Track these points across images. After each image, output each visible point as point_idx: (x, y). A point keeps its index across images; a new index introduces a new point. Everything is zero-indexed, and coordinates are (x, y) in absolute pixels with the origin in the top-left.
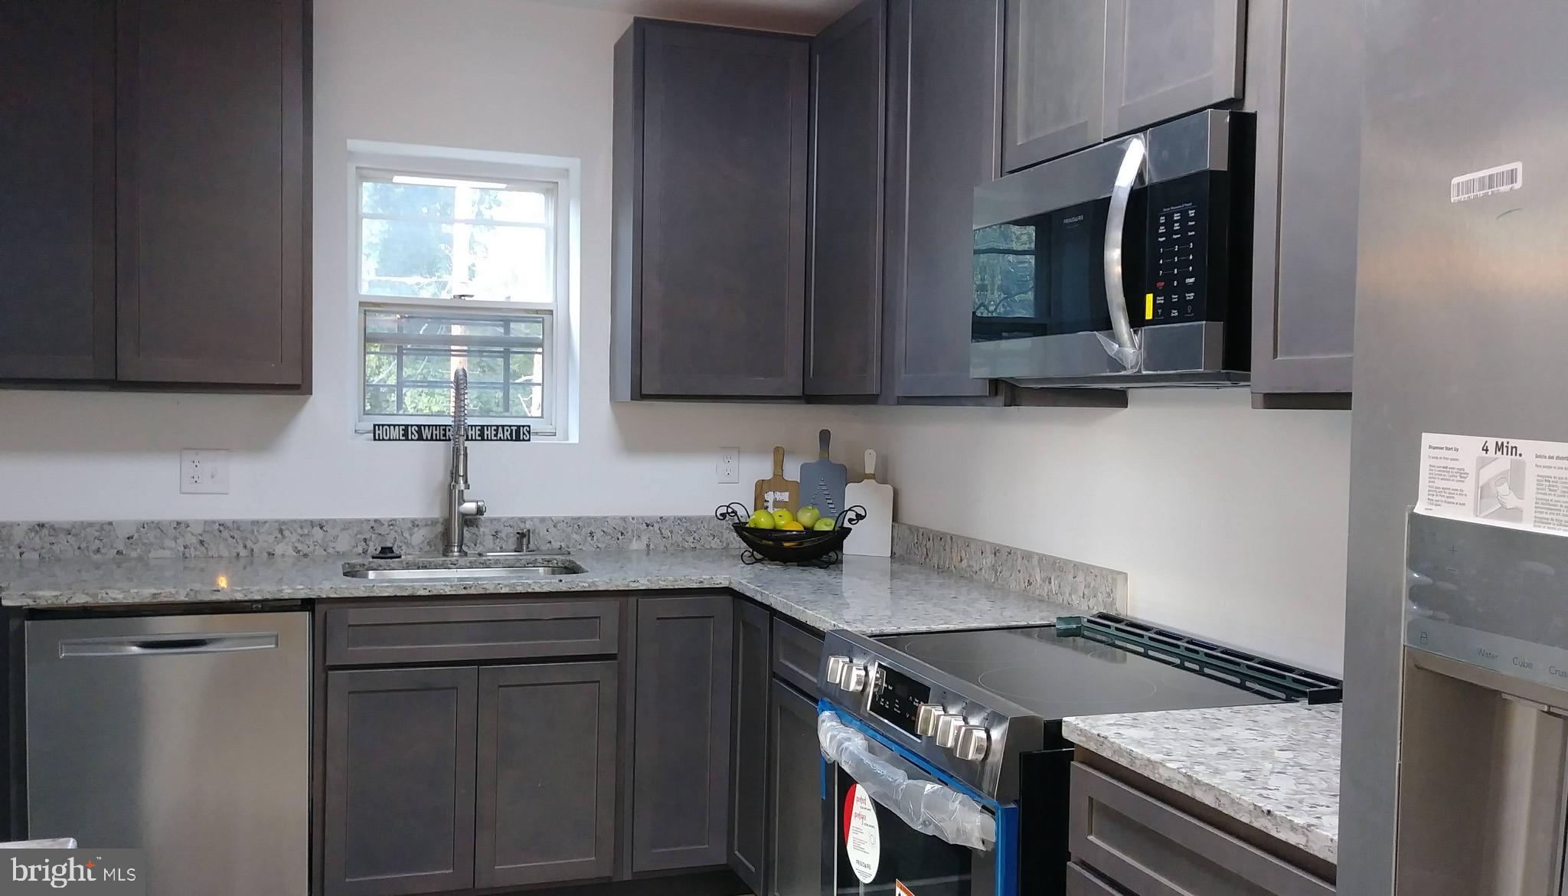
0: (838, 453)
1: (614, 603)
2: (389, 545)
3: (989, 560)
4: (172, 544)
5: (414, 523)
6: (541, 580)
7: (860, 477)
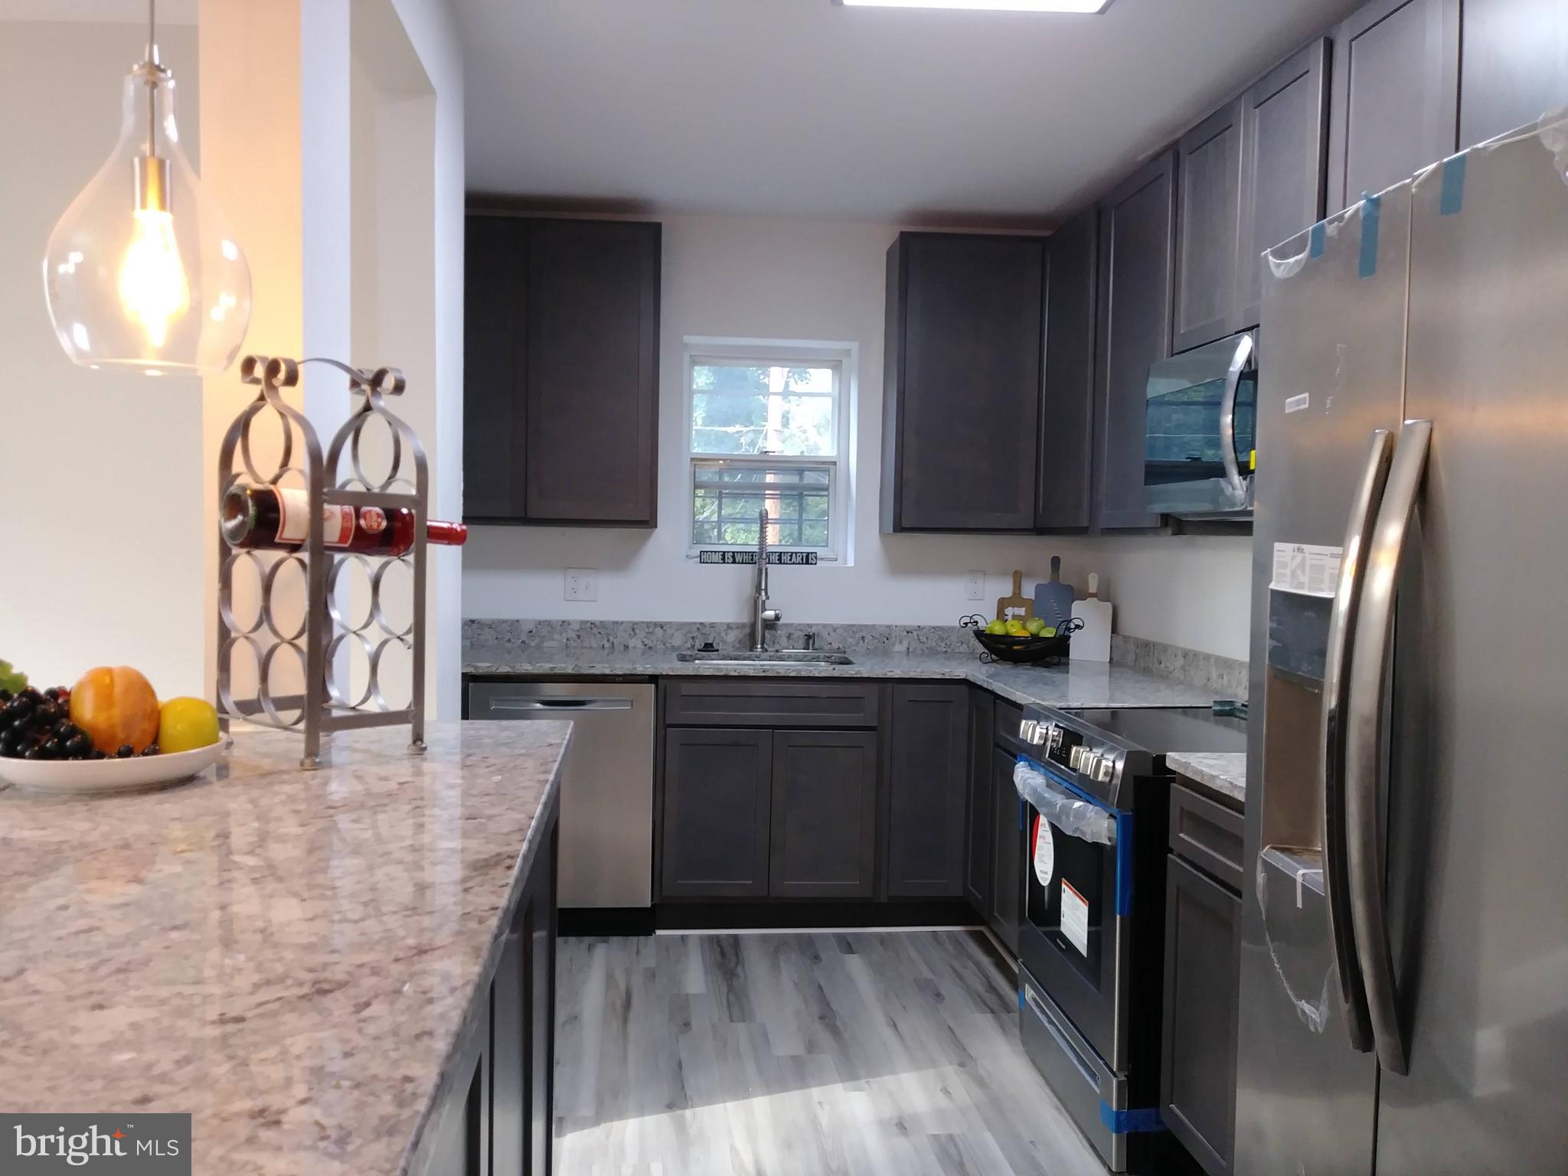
0: (1066, 576)
1: (874, 688)
2: (710, 642)
3: (1180, 662)
4: (559, 637)
5: (729, 626)
6: (822, 669)
7: (1083, 596)
